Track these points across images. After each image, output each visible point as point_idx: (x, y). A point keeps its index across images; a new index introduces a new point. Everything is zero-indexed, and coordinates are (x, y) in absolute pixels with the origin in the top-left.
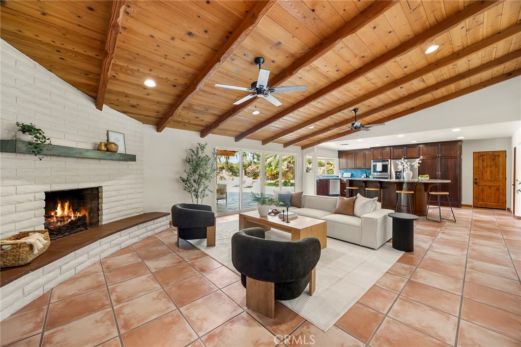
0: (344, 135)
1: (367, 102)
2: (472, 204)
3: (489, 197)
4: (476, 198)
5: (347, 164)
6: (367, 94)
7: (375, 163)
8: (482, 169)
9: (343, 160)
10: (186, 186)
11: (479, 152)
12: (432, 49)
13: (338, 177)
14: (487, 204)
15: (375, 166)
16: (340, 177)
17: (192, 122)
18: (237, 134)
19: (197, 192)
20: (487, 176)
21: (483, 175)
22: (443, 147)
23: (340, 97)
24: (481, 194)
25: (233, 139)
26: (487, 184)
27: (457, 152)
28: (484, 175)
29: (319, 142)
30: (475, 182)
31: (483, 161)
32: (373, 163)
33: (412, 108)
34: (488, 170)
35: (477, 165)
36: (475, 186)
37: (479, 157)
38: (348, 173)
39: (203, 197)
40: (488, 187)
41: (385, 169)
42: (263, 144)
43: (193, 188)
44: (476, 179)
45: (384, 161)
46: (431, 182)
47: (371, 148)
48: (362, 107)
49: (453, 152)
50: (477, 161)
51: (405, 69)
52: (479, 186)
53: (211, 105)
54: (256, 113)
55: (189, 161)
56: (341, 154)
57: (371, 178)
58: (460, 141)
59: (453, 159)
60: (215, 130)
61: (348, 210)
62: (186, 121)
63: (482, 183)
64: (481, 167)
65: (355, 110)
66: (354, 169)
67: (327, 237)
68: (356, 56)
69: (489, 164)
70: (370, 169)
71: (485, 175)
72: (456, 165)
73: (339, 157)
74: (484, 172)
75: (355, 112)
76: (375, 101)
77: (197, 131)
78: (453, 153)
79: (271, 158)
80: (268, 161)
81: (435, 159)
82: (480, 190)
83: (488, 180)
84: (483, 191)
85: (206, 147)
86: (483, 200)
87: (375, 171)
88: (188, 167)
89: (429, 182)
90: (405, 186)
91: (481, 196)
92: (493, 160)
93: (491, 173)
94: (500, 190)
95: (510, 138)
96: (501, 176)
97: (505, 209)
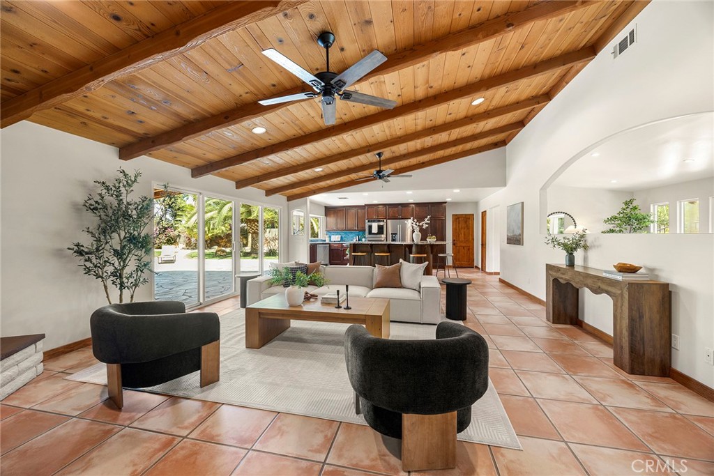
0: (349, 185)
1: (395, 148)
2: (452, 264)
3: (463, 257)
4: (454, 259)
5: (336, 224)
6: (402, 137)
7: (370, 224)
8: (458, 230)
9: (332, 220)
10: (88, 264)
11: (456, 215)
12: (478, 101)
13: (325, 241)
14: (462, 264)
15: (370, 227)
16: (327, 241)
17: (111, 121)
18: (200, 162)
19: (121, 277)
20: (462, 237)
21: (459, 236)
22: (433, 208)
23: (376, 133)
24: (458, 254)
25: (188, 171)
26: (462, 244)
27: (443, 213)
29: (314, 192)
30: (454, 244)
31: (459, 223)
32: (367, 224)
33: (423, 163)
34: (462, 231)
35: (454, 226)
36: (454, 247)
37: (457, 218)
38: (337, 236)
39: (136, 285)
40: (462, 248)
41: (381, 229)
42: (237, 188)
43: (110, 269)
45: (379, 221)
46: (437, 243)
47: (366, 205)
48: (387, 152)
49: (440, 213)
50: (455, 223)
51: (448, 116)
52: (456, 247)
53: (184, 94)
54: (259, 131)
55: (94, 207)
56: (329, 210)
57: (364, 241)
58: (446, 203)
59: (440, 221)
60: (163, 150)
61: (393, 281)
62: (98, 115)
63: (458, 244)
64: (458, 228)
65: (379, 155)
66: (345, 230)
67: (391, 321)
68: (427, 82)
69: (463, 226)
70: (365, 230)
72: (442, 227)
73: (326, 215)
74: (460, 233)
75: (380, 157)
76: (402, 148)
77: (113, 144)
78: (440, 215)
79: (213, 213)
80: (208, 216)
83: (462, 241)
84: (459, 252)
85: (139, 179)
86: (459, 260)
87: (370, 232)
88: (93, 220)
89: (435, 243)
90: (414, 249)
91: (458, 256)
92: (466, 222)
93: (464, 235)
94: (470, 250)
95: (476, 204)
96: (471, 237)
97: (473, 267)
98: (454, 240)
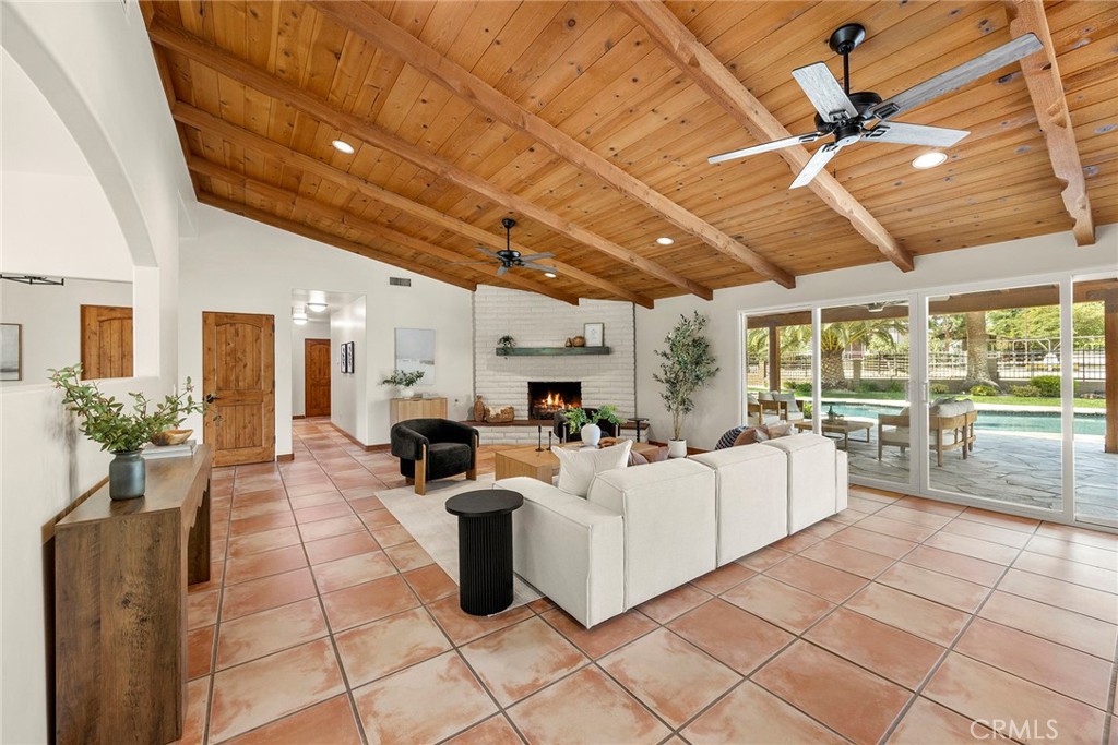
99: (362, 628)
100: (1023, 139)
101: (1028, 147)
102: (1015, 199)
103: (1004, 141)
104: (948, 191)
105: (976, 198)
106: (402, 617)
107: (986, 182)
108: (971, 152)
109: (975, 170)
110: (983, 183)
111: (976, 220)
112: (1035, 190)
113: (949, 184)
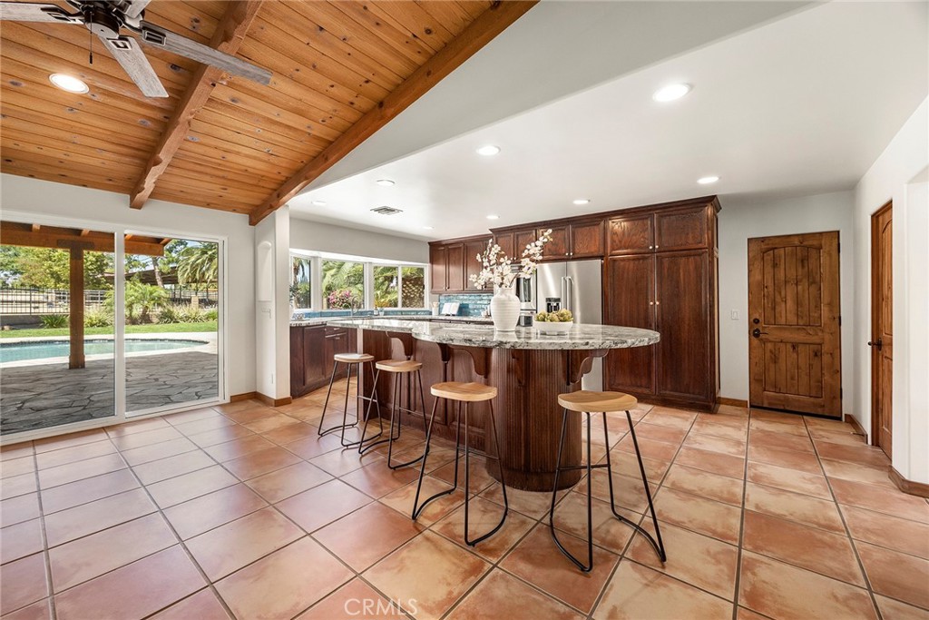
2: (745, 396)
3: (792, 378)
4: (758, 378)
8: (771, 289)
11: (763, 239)
13: (431, 313)
14: (787, 400)
20: (787, 311)
21: (774, 309)
22: (665, 221)
24: (772, 365)
26: (787, 335)
27: (702, 235)
28: (778, 309)
30: (755, 333)
31: (775, 265)
34: (790, 292)
35: (758, 277)
36: (756, 341)
37: (764, 251)
40: (789, 346)
44: (757, 321)
49: (690, 236)
50: (758, 264)
52: (764, 342)
58: (711, 200)
59: (691, 259)
63: (773, 334)
64: (769, 283)
69: (792, 273)
71: (781, 308)
72: (699, 277)
74: (778, 299)
78: (691, 241)
81: (644, 258)
82: (768, 354)
83: (788, 326)
84: (775, 360)
86: (776, 388)
91: (772, 373)
92: (804, 261)
93: (798, 303)
94: (826, 357)
95: (849, 190)
96: (825, 310)
97: (839, 419)
98: (754, 322)
99: (710, 534)
100: (153, 116)
101: (149, 123)
102: (108, 155)
103: (139, 108)
104: (61, 120)
105: (79, 139)
106: (670, 519)
107: (101, 131)
108: (109, 100)
109: (102, 117)
110: (98, 130)
111: (65, 157)
112: (126, 155)
113: (68, 114)
